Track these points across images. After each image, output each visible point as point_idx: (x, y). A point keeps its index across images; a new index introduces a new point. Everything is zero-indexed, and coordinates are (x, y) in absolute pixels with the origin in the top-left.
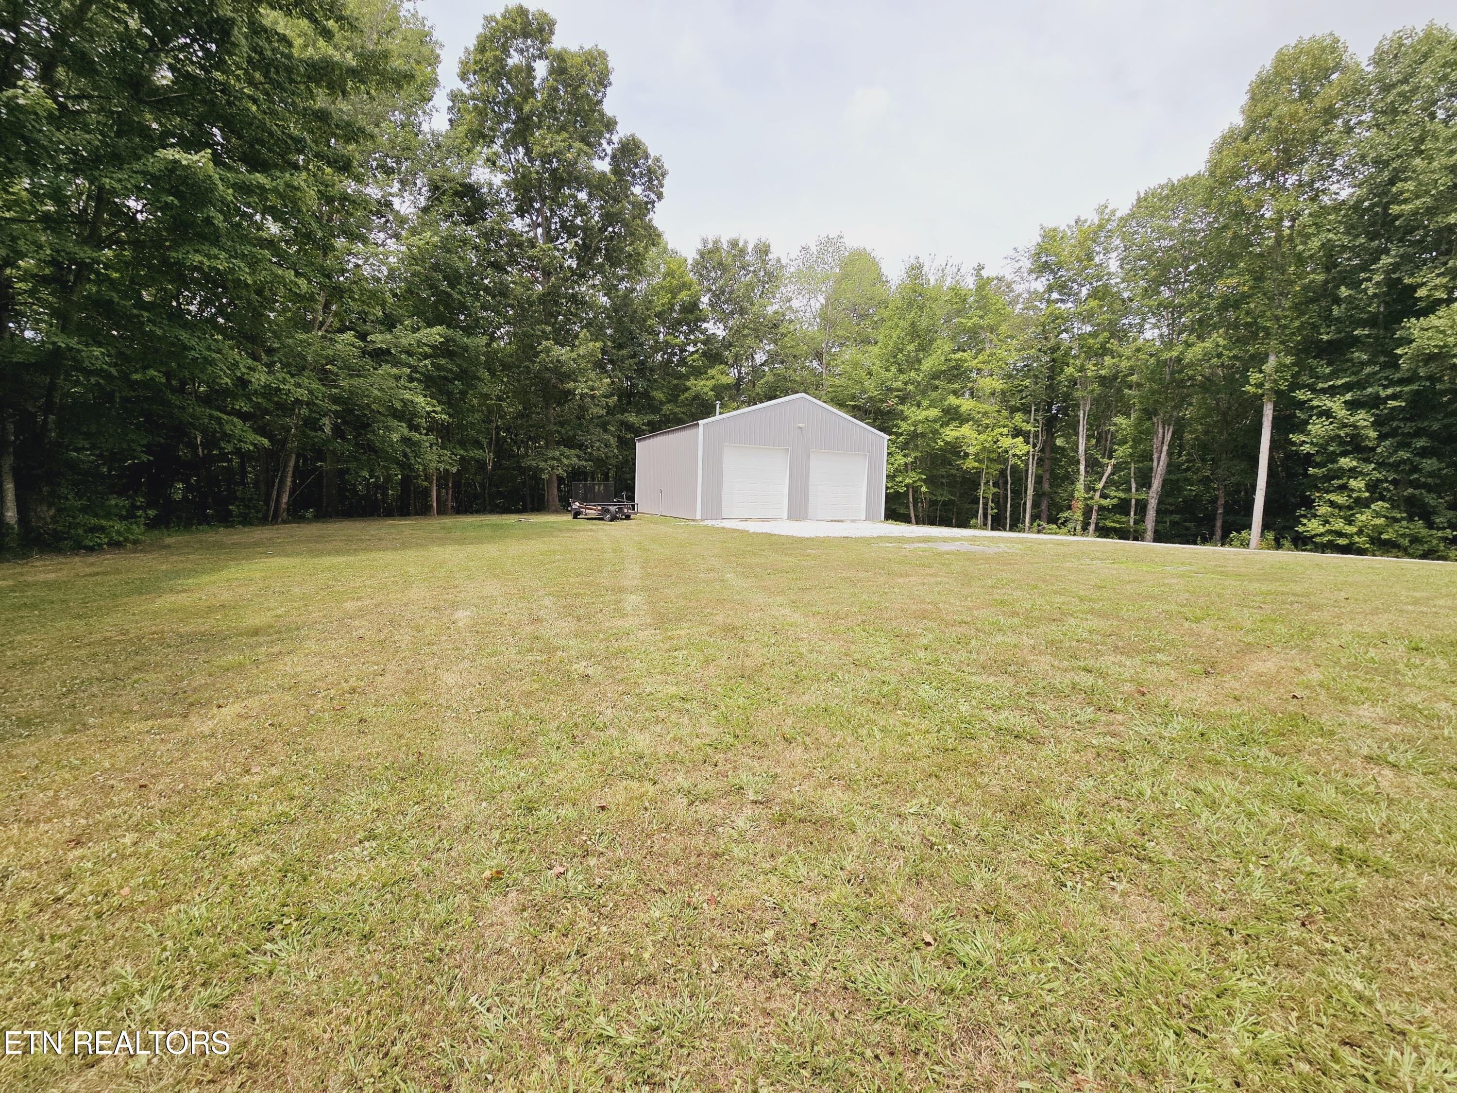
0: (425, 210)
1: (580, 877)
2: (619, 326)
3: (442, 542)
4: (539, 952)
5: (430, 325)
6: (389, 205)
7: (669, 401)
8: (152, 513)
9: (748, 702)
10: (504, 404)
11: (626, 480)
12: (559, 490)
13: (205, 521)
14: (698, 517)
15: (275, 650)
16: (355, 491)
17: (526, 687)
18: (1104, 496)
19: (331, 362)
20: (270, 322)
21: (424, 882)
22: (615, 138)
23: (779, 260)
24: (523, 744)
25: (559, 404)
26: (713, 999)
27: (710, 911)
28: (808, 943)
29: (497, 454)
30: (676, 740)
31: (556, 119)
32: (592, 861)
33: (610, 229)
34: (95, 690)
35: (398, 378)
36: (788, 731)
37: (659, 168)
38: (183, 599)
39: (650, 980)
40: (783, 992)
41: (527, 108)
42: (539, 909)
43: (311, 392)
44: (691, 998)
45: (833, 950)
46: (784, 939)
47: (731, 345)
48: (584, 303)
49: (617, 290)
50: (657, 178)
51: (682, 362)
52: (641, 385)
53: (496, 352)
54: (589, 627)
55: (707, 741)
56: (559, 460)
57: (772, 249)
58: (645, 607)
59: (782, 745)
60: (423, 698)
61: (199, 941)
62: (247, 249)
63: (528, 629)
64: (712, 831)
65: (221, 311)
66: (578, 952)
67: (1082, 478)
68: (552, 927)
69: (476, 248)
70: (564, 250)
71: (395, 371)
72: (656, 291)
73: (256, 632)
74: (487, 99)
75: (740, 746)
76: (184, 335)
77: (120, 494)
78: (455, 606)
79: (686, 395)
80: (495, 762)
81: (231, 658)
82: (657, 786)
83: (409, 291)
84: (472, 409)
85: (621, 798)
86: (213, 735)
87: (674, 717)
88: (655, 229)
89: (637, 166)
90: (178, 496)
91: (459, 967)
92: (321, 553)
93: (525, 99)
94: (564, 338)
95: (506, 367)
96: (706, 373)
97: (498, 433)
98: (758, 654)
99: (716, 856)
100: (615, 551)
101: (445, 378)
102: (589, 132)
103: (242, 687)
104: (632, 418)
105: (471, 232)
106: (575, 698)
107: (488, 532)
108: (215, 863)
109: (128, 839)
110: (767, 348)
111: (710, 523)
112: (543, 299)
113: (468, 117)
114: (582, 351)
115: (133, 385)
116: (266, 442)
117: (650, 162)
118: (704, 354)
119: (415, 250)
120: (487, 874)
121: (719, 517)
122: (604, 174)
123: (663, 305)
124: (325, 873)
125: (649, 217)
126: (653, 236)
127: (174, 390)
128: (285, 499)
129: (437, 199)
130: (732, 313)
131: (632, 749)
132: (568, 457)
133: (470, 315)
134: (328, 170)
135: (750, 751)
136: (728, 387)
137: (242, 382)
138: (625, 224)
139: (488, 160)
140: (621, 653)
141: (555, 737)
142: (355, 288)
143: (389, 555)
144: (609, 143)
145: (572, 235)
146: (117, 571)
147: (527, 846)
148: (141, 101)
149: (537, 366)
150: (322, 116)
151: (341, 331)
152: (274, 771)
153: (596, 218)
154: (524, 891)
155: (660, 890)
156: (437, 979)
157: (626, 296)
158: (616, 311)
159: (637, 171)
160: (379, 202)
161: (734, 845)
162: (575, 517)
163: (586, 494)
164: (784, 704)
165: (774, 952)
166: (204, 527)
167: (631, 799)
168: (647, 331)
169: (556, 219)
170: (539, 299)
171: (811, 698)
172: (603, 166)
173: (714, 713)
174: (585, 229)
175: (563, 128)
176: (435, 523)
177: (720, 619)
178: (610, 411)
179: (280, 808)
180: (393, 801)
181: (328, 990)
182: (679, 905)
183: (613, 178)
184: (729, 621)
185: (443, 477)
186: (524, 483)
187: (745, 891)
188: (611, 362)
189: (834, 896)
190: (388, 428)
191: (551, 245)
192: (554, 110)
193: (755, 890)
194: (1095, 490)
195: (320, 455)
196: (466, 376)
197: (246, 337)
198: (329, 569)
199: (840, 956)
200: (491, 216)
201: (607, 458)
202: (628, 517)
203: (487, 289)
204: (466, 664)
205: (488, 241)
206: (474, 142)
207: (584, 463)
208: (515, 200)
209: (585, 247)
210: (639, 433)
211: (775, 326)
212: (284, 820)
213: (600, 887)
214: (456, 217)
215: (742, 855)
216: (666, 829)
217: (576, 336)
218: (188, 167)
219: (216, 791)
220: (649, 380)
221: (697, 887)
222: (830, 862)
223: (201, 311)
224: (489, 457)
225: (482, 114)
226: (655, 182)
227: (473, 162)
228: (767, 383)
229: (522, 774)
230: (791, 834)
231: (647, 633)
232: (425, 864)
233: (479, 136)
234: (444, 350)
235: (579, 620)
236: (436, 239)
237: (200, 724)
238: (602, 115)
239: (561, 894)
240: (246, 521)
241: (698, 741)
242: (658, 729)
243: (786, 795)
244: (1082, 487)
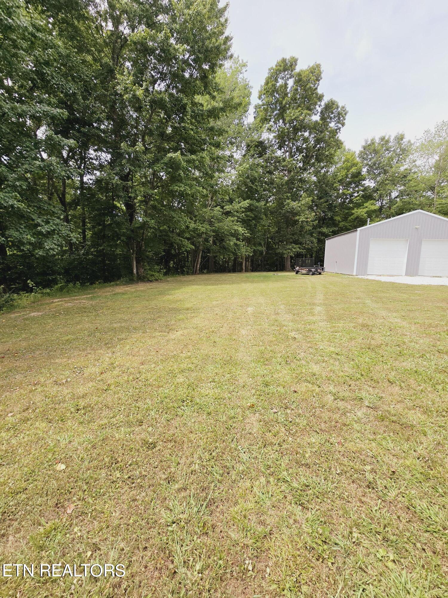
0: (244, 156)
1: (283, 416)
2: (321, 189)
3: (245, 282)
4: (265, 439)
5: (245, 200)
6: (232, 156)
7: (343, 221)
8: (165, 270)
9: (371, 361)
10: (270, 228)
11: (320, 257)
12: (291, 262)
13: (178, 273)
14: (355, 274)
15: (192, 315)
16: (219, 264)
17: (271, 339)
19: (212, 218)
20: (196, 206)
21: (228, 401)
22: (323, 103)
23: (409, 142)
24: (267, 360)
25: (293, 226)
26: (335, 485)
27: (338, 447)
28: (389, 479)
29: (267, 248)
30: (331, 371)
31: (297, 103)
32: (289, 411)
33: (318, 146)
34: (149, 322)
35: (233, 221)
36: (392, 378)
37: (344, 111)
38: (171, 297)
39: (307, 465)
40: (372, 496)
41: (284, 102)
42: (266, 423)
43: (206, 229)
44: (325, 480)
45: (403, 488)
46: (375, 472)
47: (377, 190)
48: (305, 181)
49: (320, 173)
50: (343, 116)
51: (351, 201)
52: (329, 215)
53: (268, 207)
54: (298, 319)
55: (347, 374)
56: (291, 250)
57: (405, 136)
58: (324, 312)
59: (386, 384)
60: (234, 337)
61: (166, 400)
62: (189, 182)
63: (273, 317)
64: (344, 414)
65: (183, 205)
66: (279, 444)
68: (270, 431)
69: (262, 166)
70: (298, 160)
71: (232, 219)
72: (339, 170)
73: (188, 309)
74: (268, 104)
75: (363, 380)
76: (172, 213)
77: (158, 265)
78: (248, 305)
79: (352, 217)
80: (256, 365)
81: (181, 317)
82: (320, 389)
83: (238, 188)
84: (259, 231)
85: (304, 389)
86: (174, 340)
87: (331, 361)
88: (340, 141)
89: (332, 113)
90: (171, 266)
91: (236, 434)
92: (208, 285)
93: (284, 98)
94: (295, 197)
95: (272, 213)
96: (363, 205)
97: (268, 240)
98: (379, 339)
99: (345, 425)
100: (312, 288)
101: (249, 220)
102: (311, 104)
103: (183, 326)
104: (325, 230)
105: (261, 161)
106: (289, 346)
107: (262, 279)
108: (172, 378)
109: (153, 366)
110: (399, 189)
111: (360, 277)
112: (287, 183)
113: (261, 114)
114: (303, 202)
115: (161, 231)
116: (194, 247)
117: (339, 109)
118: (363, 196)
119: (240, 172)
120: (249, 404)
121: (365, 273)
122: (316, 121)
123: (342, 176)
124: (199, 389)
125: (337, 136)
126: (339, 144)
127: (171, 232)
128: (198, 266)
129: (249, 150)
130: (379, 174)
131: (310, 371)
132: (295, 248)
133: (259, 194)
134: (213, 148)
135: (369, 383)
136: (375, 211)
137: (188, 227)
138: (325, 142)
139: (268, 129)
140: (311, 330)
141: (279, 360)
142: (220, 190)
143: (228, 286)
144: (319, 107)
145: (301, 152)
146: (156, 288)
147: (264, 398)
148: (164, 140)
149: (284, 211)
150: (212, 129)
151: (216, 206)
152: (189, 354)
153: (312, 142)
154: (261, 415)
155: (316, 431)
156: (229, 435)
157: (324, 175)
158: (319, 182)
159: (332, 116)
160: (229, 157)
161: (354, 423)
162: (297, 273)
163: (302, 264)
164: (391, 365)
165: (370, 477)
166: (177, 275)
167: (308, 391)
168: (334, 189)
169: (295, 147)
170: (286, 183)
171: (409, 364)
172: (316, 118)
173: (352, 363)
174: (306, 149)
175: (299, 106)
176: (244, 275)
177: (360, 321)
178: (314, 227)
179: (189, 366)
180: (222, 370)
181: (196, 427)
182: (324, 441)
183: (321, 122)
184: (365, 322)
185: (247, 258)
186: (277, 260)
187: (357, 445)
188: (316, 205)
189: (408, 463)
190: (229, 240)
191: (292, 159)
192: (295, 99)
193: (363, 446)
195: (209, 251)
196: (257, 218)
197: (189, 213)
198: (209, 290)
199: (407, 492)
200: (268, 152)
201: (312, 248)
202: (320, 274)
203: (266, 183)
204: (249, 327)
205: (267, 163)
206: (263, 123)
207: (302, 250)
208: (278, 143)
209: (307, 157)
210: (327, 236)
211: (405, 176)
212: (190, 370)
213: (291, 422)
214: (256, 156)
215: (358, 429)
216: (322, 407)
217: (301, 196)
218: (174, 158)
219: (174, 356)
220: (334, 212)
221: (333, 435)
222: (408, 446)
223: (178, 205)
224: (264, 249)
225: (266, 110)
226: (342, 119)
227: (262, 132)
228: (397, 207)
229: (265, 371)
230: (387, 426)
231: (323, 323)
232: (229, 395)
233: (265, 120)
234: (249, 209)
235: (294, 315)
236: (248, 166)
237: (172, 336)
238: (317, 94)
239: (275, 420)
240: (188, 274)
241: (342, 373)
242: (324, 364)
243: (386, 408)
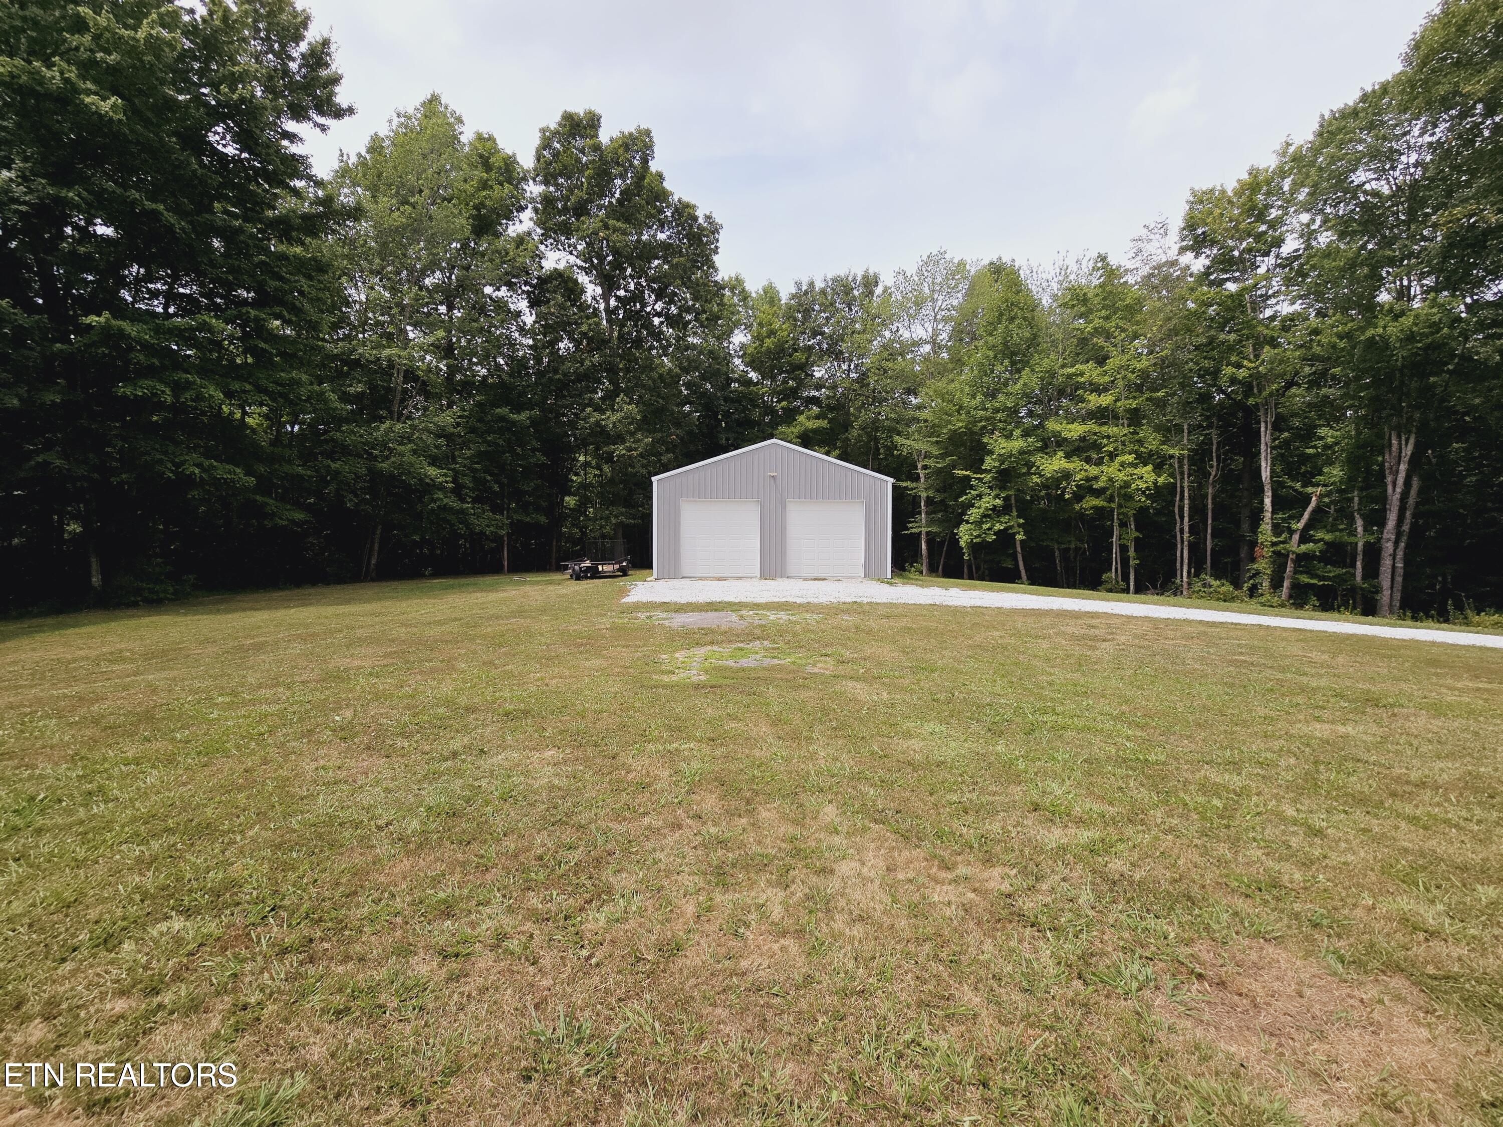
14: (654, 576)
18: (1303, 540)
67: (1268, 515)
121: (677, 574)
128: (373, 561)
194: (1291, 532)
244: (1269, 527)
